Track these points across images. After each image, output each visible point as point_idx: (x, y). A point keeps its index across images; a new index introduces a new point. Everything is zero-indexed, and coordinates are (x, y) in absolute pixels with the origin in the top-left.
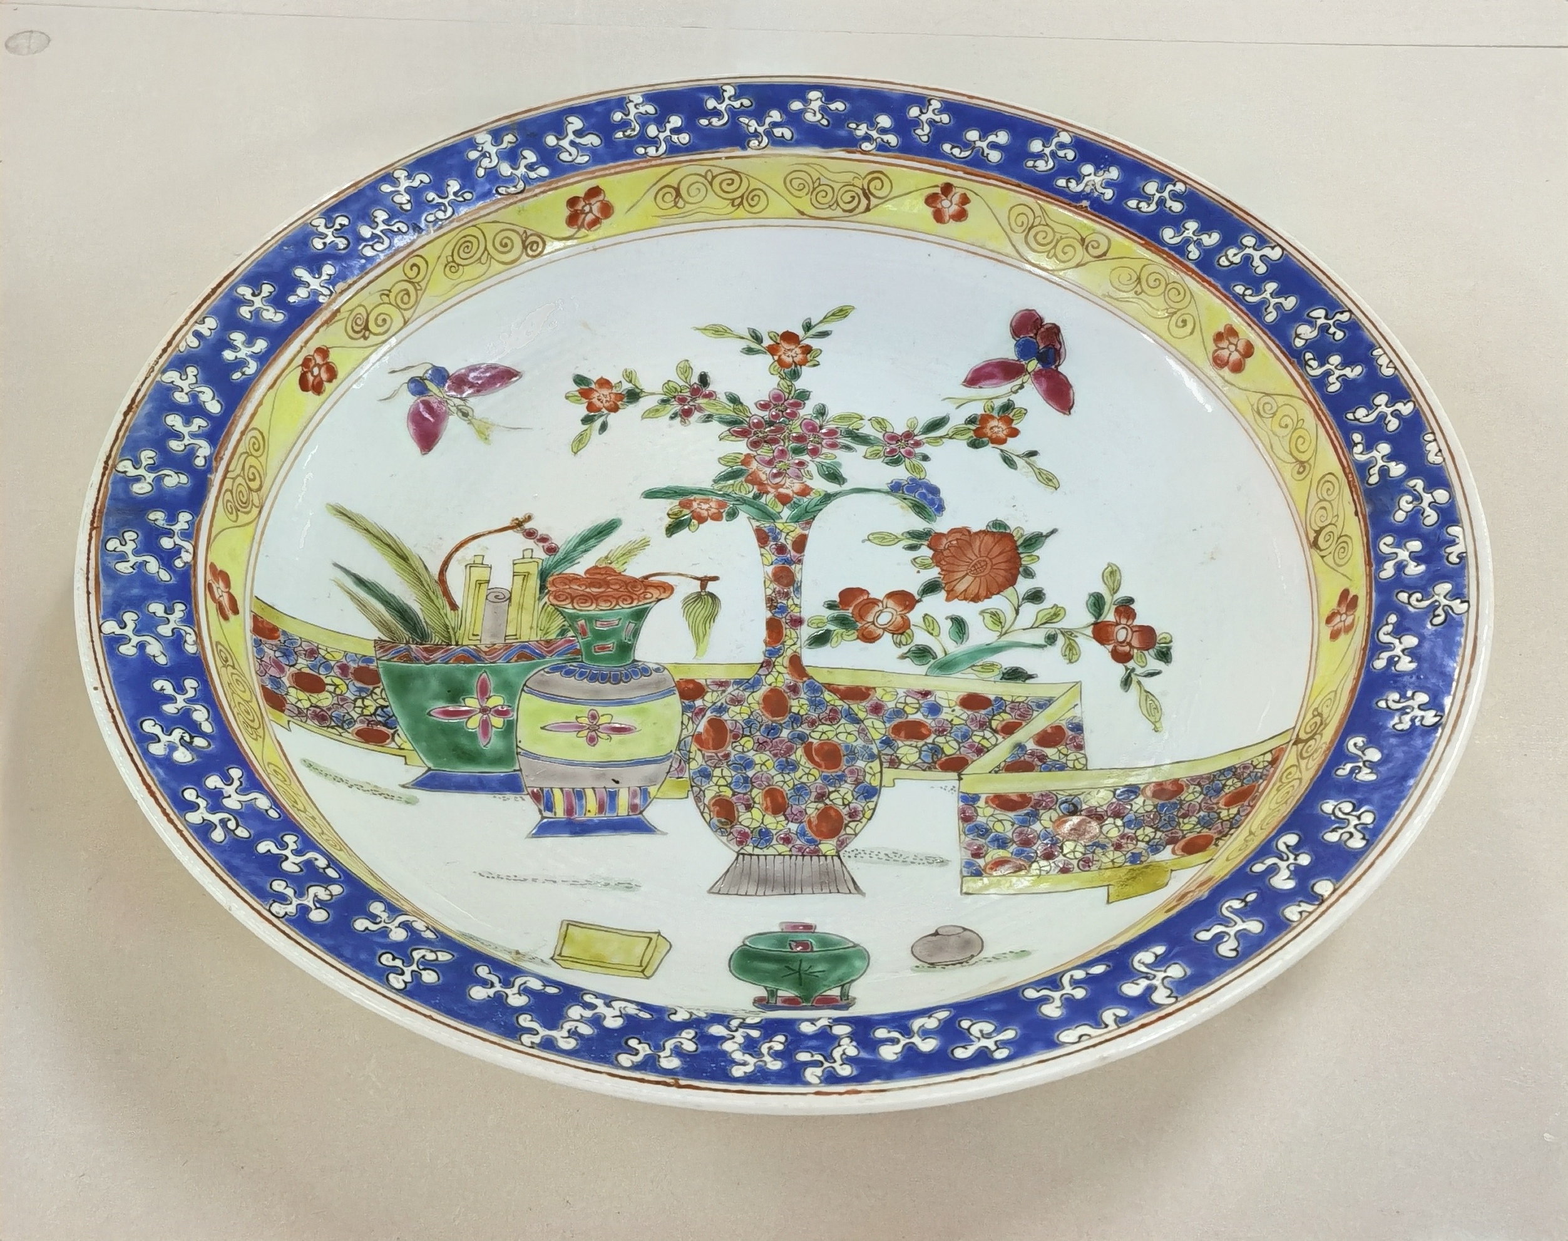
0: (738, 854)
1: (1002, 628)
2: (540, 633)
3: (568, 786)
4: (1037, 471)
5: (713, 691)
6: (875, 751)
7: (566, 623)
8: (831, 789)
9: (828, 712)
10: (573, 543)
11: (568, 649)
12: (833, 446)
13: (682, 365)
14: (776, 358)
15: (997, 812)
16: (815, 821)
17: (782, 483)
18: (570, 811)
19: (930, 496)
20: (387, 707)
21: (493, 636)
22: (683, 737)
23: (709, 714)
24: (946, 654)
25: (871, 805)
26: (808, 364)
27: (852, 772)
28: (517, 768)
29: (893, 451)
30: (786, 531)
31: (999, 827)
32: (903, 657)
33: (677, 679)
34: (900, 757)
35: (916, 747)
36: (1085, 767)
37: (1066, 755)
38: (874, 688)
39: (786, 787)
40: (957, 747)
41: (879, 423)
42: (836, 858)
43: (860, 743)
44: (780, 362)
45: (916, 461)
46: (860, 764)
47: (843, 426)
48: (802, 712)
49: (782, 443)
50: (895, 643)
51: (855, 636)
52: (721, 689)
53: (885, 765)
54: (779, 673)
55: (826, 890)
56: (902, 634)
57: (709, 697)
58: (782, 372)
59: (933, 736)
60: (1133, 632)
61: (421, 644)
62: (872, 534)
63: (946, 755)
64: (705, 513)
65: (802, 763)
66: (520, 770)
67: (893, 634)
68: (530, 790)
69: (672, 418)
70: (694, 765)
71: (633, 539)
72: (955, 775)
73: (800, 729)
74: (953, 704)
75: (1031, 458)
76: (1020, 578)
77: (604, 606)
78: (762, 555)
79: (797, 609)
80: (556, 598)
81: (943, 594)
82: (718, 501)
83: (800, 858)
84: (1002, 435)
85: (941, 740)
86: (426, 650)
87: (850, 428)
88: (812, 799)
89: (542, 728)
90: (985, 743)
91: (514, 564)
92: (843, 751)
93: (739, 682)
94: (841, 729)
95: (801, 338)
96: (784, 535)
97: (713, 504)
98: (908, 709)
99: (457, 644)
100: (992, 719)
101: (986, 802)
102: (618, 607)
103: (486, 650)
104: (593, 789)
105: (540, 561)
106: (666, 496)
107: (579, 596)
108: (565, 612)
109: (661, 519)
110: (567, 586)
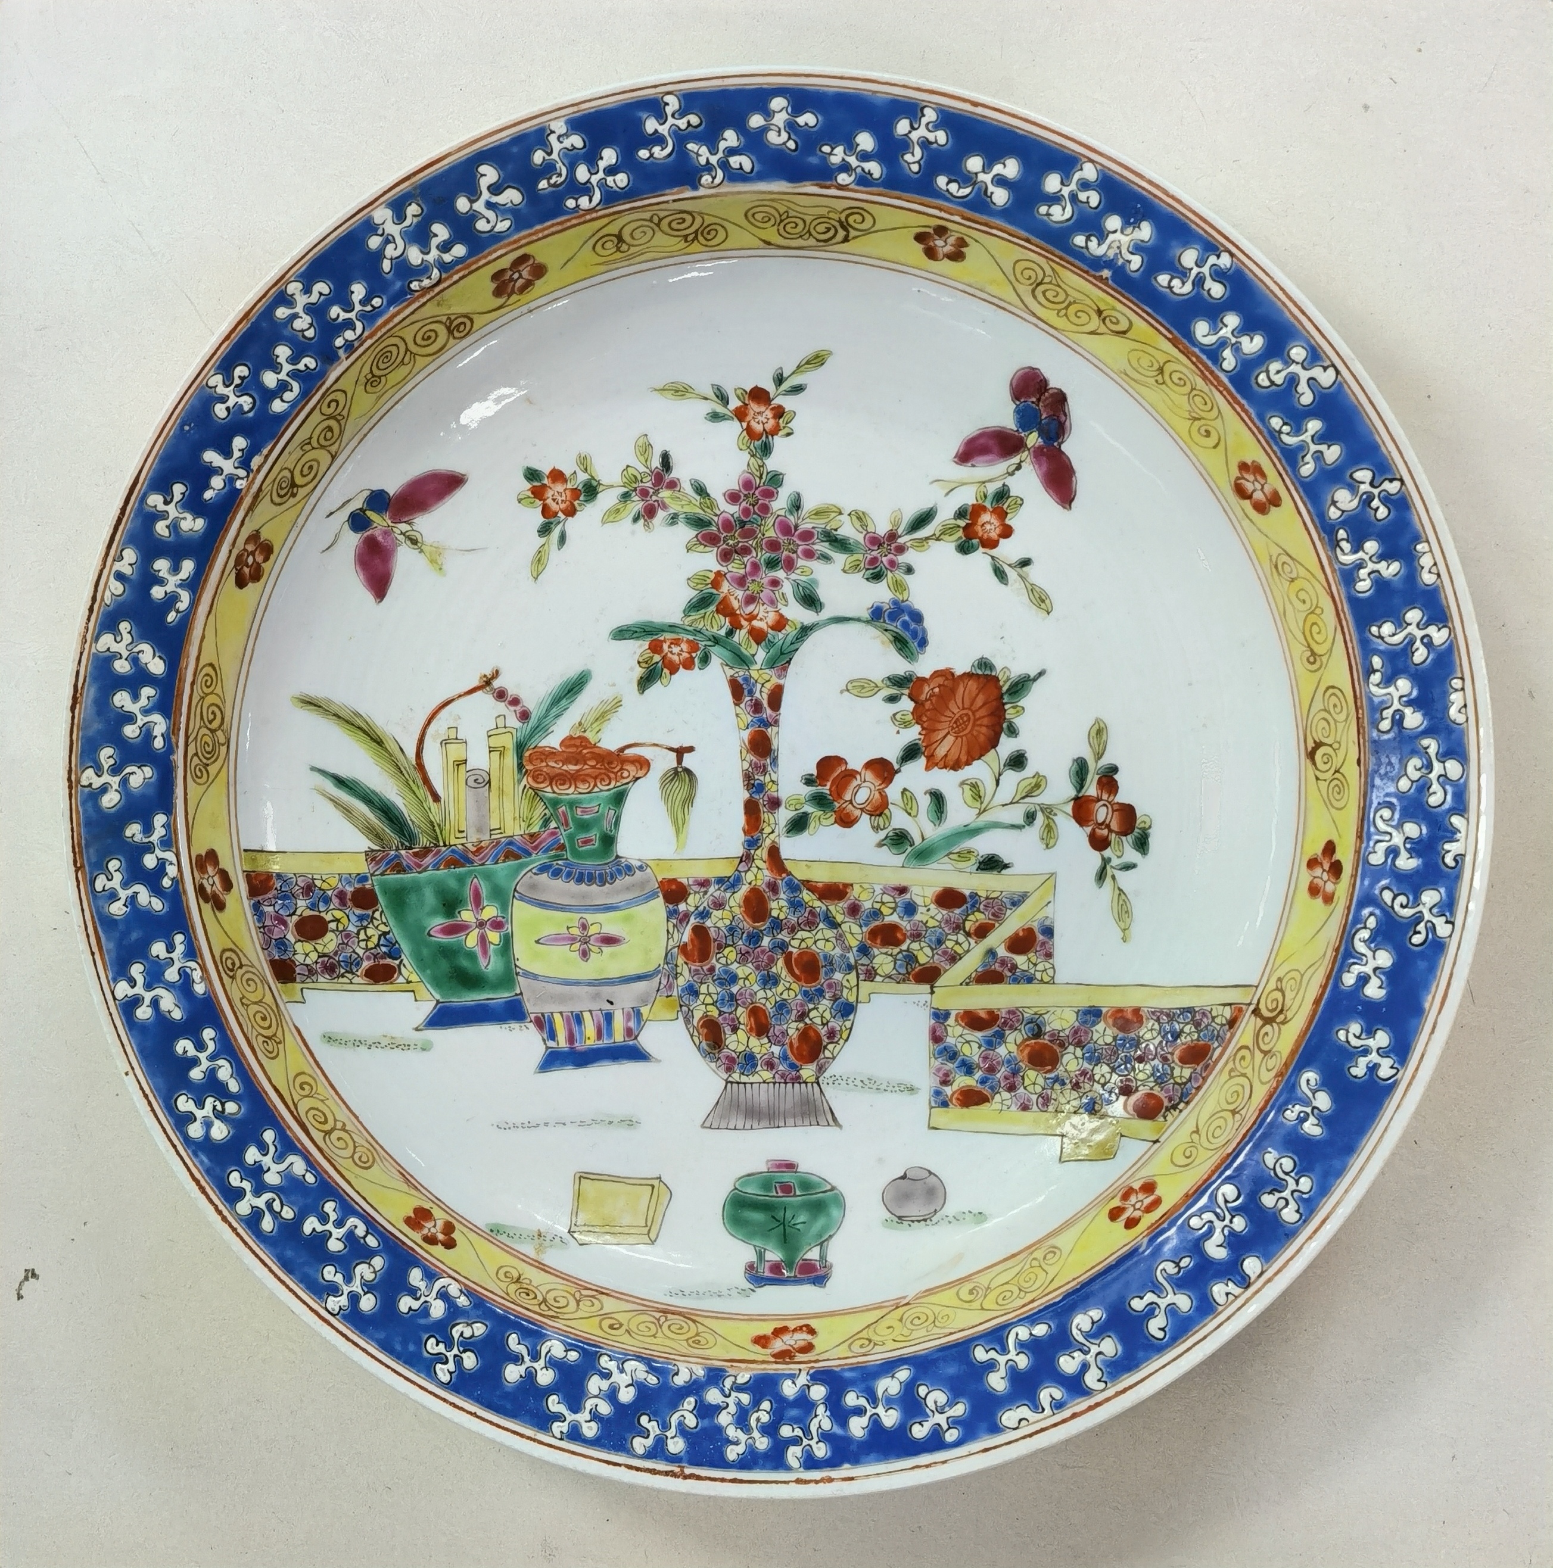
0: (727, 1082)
1: (982, 803)
2: (523, 824)
3: (567, 1008)
4: (1030, 587)
5: (696, 892)
6: (852, 961)
7: (547, 811)
8: (811, 1006)
9: (806, 915)
10: (544, 707)
11: (552, 845)
12: (809, 554)
13: (640, 443)
14: (745, 425)
15: (966, 1031)
16: (796, 1044)
17: (755, 613)
18: (571, 1038)
19: (913, 626)
20: (388, 933)
21: (479, 830)
22: (669, 948)
23: (693, 921)
24: (923, 839)
25: (848, 1024)
26: (781, 433)
27: (830, 986)
28: (518, 992)
29: (874, 561)
30: (761, 681)
31: (966, 1050)
32: (880, 845)
33: (660, 879)
34: (876, 966)
35: (891, 955)
36: (1052, 981)
37: (1035, 965)
38: (852, 885)
39: (768, 1005)
40: (930, 954)
41: (859, 518)
42: (815, 1085)
43: (838, 951)
44: (749, 430)
45: (899, 575)
46: (838, 976)
47: (820, 524)
48: (782, 917)
49: (754, 554)
50: (873, 827)
51: (832, 819)
52: (703, 889)
53: (862, 977)
54: (759, 869)
55: (807, 1122)
56: (880, 815)
57: (693, 901)
58: (752, 447)
59: (908, 941)
60: (1113, 811)
61: (411, 848)
62: (851, 682)
63: (920, 965)
64: (676, 658)
65: (783, 976)
66: (521, 994)
67: (871, 815)
68: (533, 1016)
69: (636, 520)
70: (681, 981)
71: (605, 698)
72: (926, 988)
73: (780, 936)
74: (928, 901)
75: (1025, 569)
76: (1003, 738)
77: (583, 787)
78: (737, 715)
79: (774, 788)
80: (535, 779)
81: (922, 761)
82: (688, 641)
83: (783, 1085)
84: (994, 535)
85: (915, 946)
86: (416, 855)
87: (828, 528)
88: (793, 1018)
89: (537, 942)
90: (958, 949)
91: (490, 736)
92: (822, 962)
93: (720, 881)
94: (819, 936)
95: (771, 396)
96: (759, 686)
97: (684, 646)
98: (885, 910)
99: (445, 845)
100: (966, 920)
101: (956, 1020)
102: (596, 789)
103: (474, 849)
104: (590, 1011)
105: (514, 732)
106: (635, 635)
107: (558, 775)
108: (547, 798)
109: (632, 669)
110: (544, 764)
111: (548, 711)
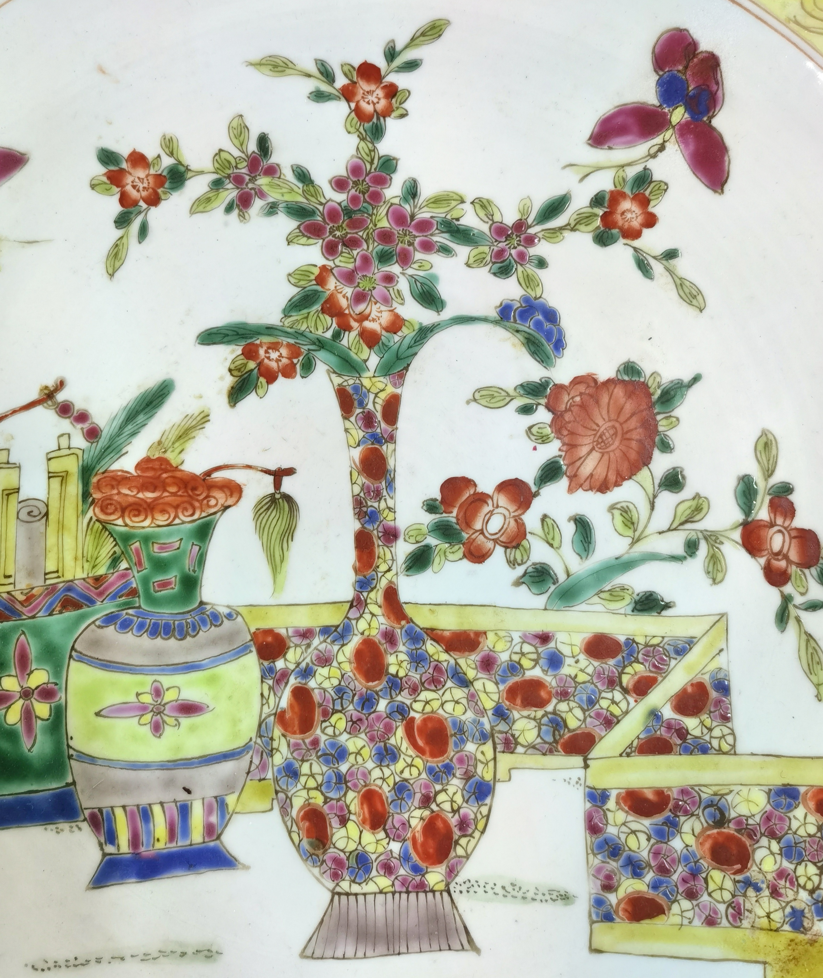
0: (334, 893)
1: (635, 531)
2: (86, 565)
3: (131, 801)
4: (678, 282)
5: (296, 646)
6: (487, 727)
7: (117, 549)
8: (438, 787)
9: (431, 671)
10: (117, 423)
11: (121, 590)
12: (427, 247)
13: (235, 124)
14: (353, 105)
15: (630, 818)
16: (420, 838)
17: (367, 311)
18: (135, 841)
19: (547, 325)
21: (31, 574)
22: (264, 716)
23: (293, 681)
24: (568, 575)
25: (484, 810)
26: (394, 114)
27: (461, 761)
28: (70, 780)
29: (500, 253)
30: (374, 390)
31: (632, 842)
32: (518, 583)
33: (253, 630)
34: (517, 734)
35: (534, 719)
36: (733, 752)
37: (710, 730)
38: (485, 633)
39: (386, 788)
40: (581, 716)
41: (483, 207)
42: (445, 894)
43: (470, 715)
44: (358, 112)
45: (531, 269)
46: (470, 747)
47: (440, 212)
48: (402, 674)
49: (365, 246)
50: (509, 562)
51: (460, 554)
52: (305, 642)
53: (500, 748)
54: (373, 615)
55: (435, 946)
56: (517, 547)
57: (293, 655)
58: (361, 130)
59: (554, 701)
60: (791, 538)
62: (479, 390)
63: (569, 730)
64: (274, 365)
65: (403, 749)
66: (74, 783)
67: (506, 548)
68: (87, 813)
69: (229, 209)
70: (278, 759)
71: (190, 412)
72: (578, 760)
73: (399, 698)
74: (576, 650)
75: (673, 262)
76: (657, 454)
77: (161, 519)
78: (346, 430)
79: (391, 516)
80: (103, 510)
81: (564, 482)
82: (289, 345)
83: (404, 896)
84: (636, 224)
85: (563, 707)
87: (449, 217)
88: (416, 803)
89: (98, 714)
90: (616, 710)
91: (49, 459)
92: (451, 731)
93: (326, 630)
94: (447, 696)
95: (383, 73)
96: (372, 396)
97: (284, 351)
98: (526, 663)
100: (622, 673)
101: (617, 803)
102: (177, 521)
103: (22, 598)
104: (162, 804)
105: (80, 453)
106: (226, 339)
107: (130, 505)
108: (114, 531)
109: (222, 378)
110: (115, 491)
111: (122, 428)
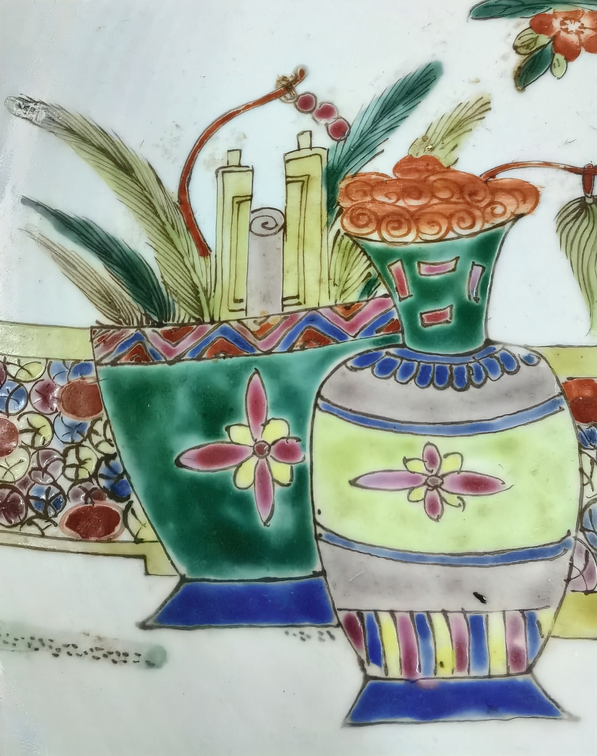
2: (334, 290)
3: (401, 605)
7: (372, 270)
10: (369, 117)
11: (380, 323)
18: (410, 662)
20: (113, 457)
21: (265, 300)
22: (586, 501)
33: (563, 380)
61: (160, 325)
64: (573, 38)
66: (323, 573)
68: (342, 615)
71: (464, 100)
77: (430, 232)
80: (353, 221)
82: (592, 14)
86: (168, 336)
89: (353, 483)
91: (287, 161)
97: (586, 21)
99: (212, 321)
102: (451, 235)
103: (255, 328)
104: (445, 613)
105: (324, 153)
106: (509, 11)
107: (388, 215)
108: (369, 248)
109: (505, 58)
110: (368, 199)
111: (376, 122)
